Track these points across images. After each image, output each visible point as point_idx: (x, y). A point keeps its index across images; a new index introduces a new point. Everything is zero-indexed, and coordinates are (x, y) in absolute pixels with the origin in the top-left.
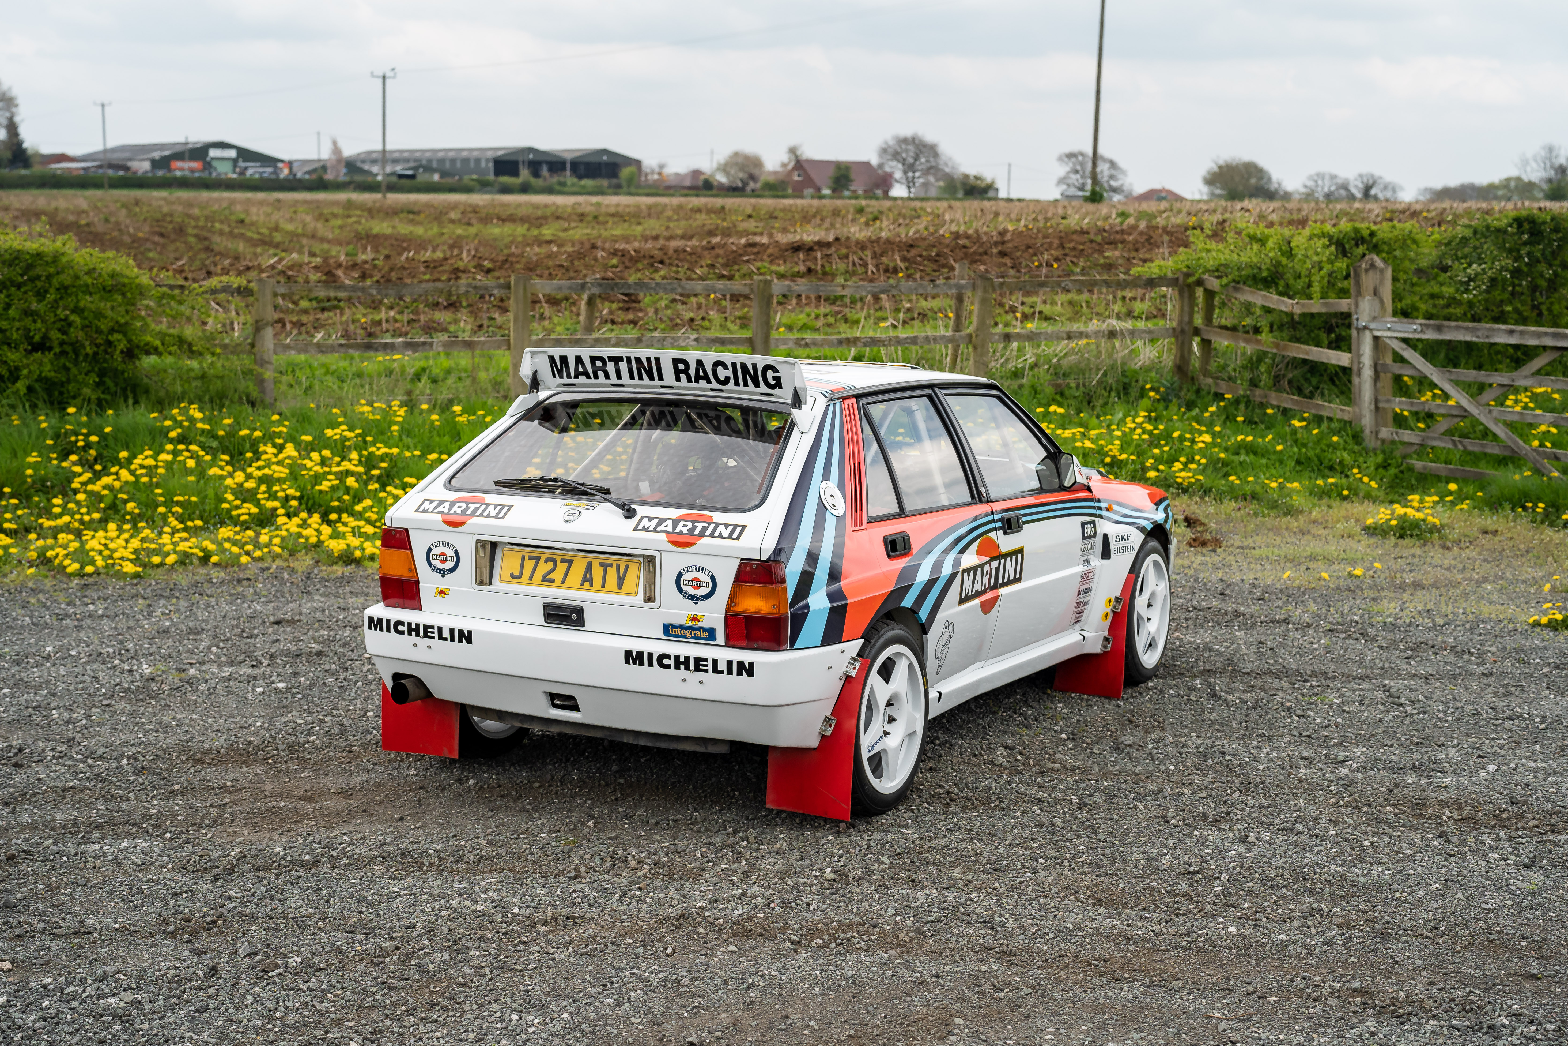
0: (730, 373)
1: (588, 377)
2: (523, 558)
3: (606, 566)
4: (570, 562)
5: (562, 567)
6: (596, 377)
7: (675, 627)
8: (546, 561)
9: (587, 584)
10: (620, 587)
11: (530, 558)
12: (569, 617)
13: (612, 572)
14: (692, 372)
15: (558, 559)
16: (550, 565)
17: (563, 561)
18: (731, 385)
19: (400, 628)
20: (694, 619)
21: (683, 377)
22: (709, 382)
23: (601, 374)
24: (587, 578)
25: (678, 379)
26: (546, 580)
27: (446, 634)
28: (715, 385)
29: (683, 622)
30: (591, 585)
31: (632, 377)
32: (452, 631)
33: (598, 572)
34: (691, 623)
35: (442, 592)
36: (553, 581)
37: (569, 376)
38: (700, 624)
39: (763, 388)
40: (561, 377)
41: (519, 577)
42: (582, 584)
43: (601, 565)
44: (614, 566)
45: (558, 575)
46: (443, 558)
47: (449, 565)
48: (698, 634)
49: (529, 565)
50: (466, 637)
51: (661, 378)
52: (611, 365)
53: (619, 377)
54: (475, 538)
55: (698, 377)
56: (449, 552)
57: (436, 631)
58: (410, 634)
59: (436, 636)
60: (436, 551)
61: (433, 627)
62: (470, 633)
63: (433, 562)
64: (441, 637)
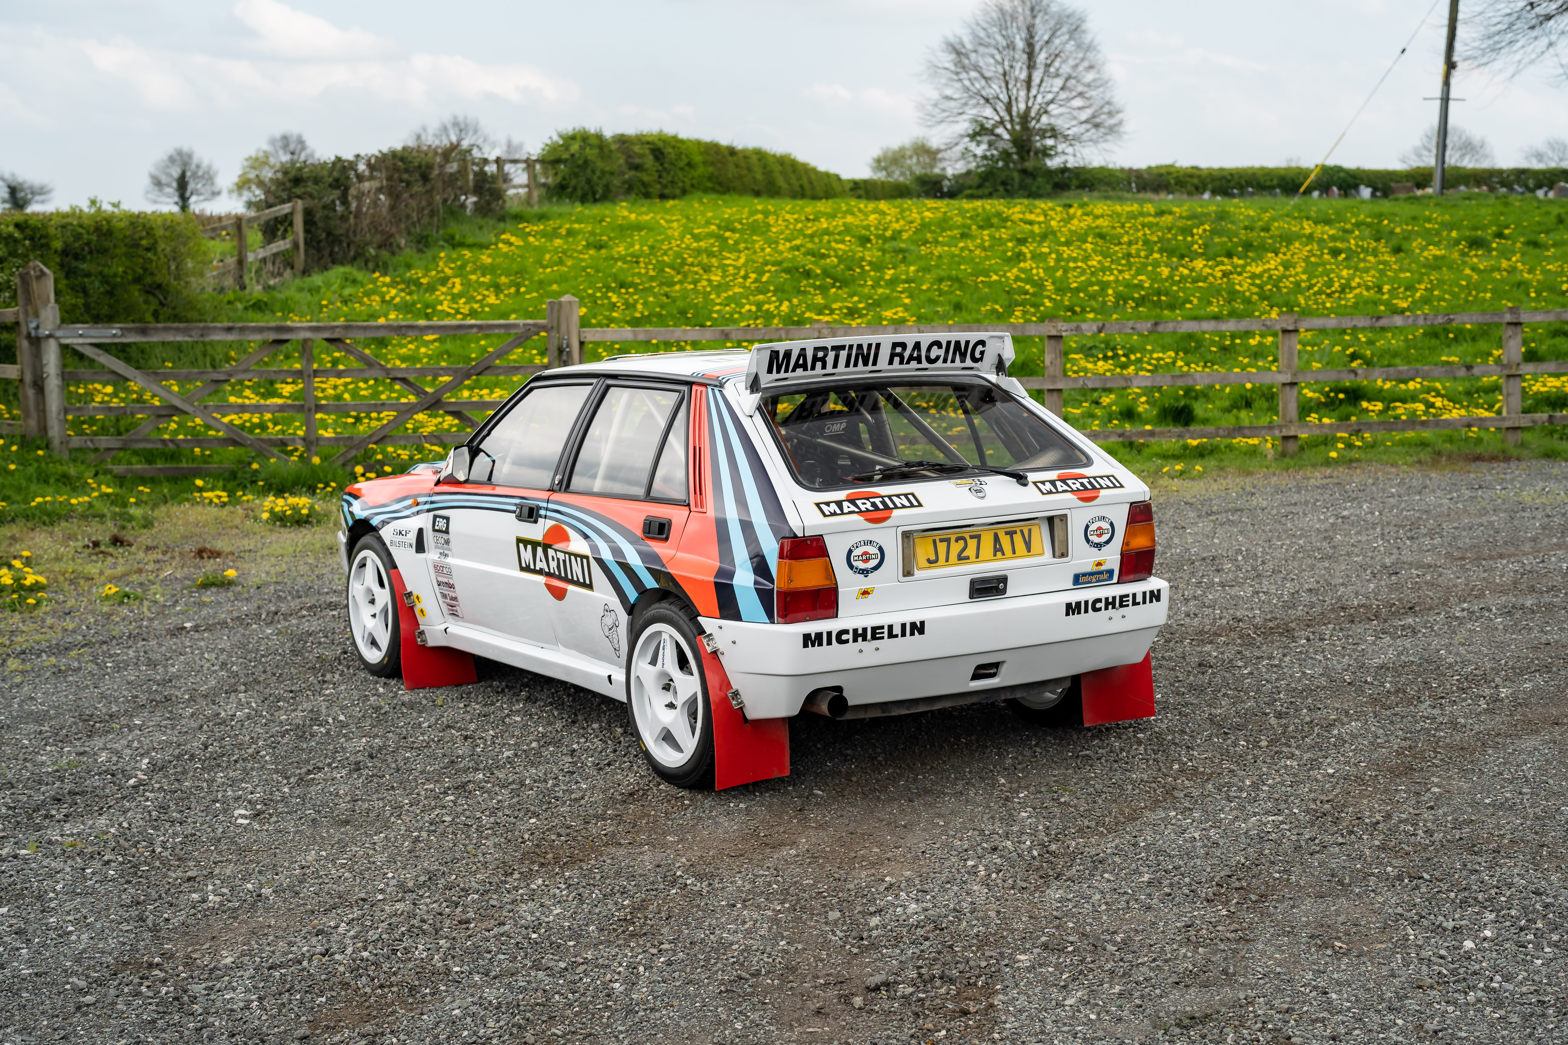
0: (942, 352)
1: (806, 369)
2: (934, 542)
3: (1011, 534)
4: (978, 537)
5: (972, 543)
6: (813, 368)
7: (1084, 575)
8: (957, 540)
9: (999, 554)
10: (1029, 550)
11: (942, 541)
12: (997, 588)
13: (1018, 538)
14: (907, 355)
15: (967, 536)
16: (961, 543)
17: (972, 537)
18: (940, 364)
19: (844, 637)
20: (1099, 564)
21: (897, 360)
22: (920, 362)
23: (819, 365)
24: (998, 549)
25: (891, 362)
26: (961, 558)
27: (897, 630)
28: (925, 364)
29: (1088, 569)
30: (1003, 555)
31: (847, 365)
32: (903, 626)
33: (1005, 541)
34: (1096, 569)
35: (865, 593)
36: (968, 558)
37: (787, 371)
38: (1102, 568)
39: (969, 363)
40: (778, 372)
41: (936, 561)
42: (995, 556)
43: (1007, 533)
44: (1018, 533)
45: (971, 552)
46: (866, 557)
47: (873, 563)
48: (1102, 577)
49: (942, 547)
50: (918, 628)
51: (874, 364)
52: (831, 355)
53: (835, 366)
54: (901, 530)
55: (911, 358)
56: (873, 550)
57: (886, 630)
58: (855, 640)
59: (886, 635)
60: (857, 552)
61: (882, 627)
62: (922, 623)
63: (855, 564)
64: (891, 635)
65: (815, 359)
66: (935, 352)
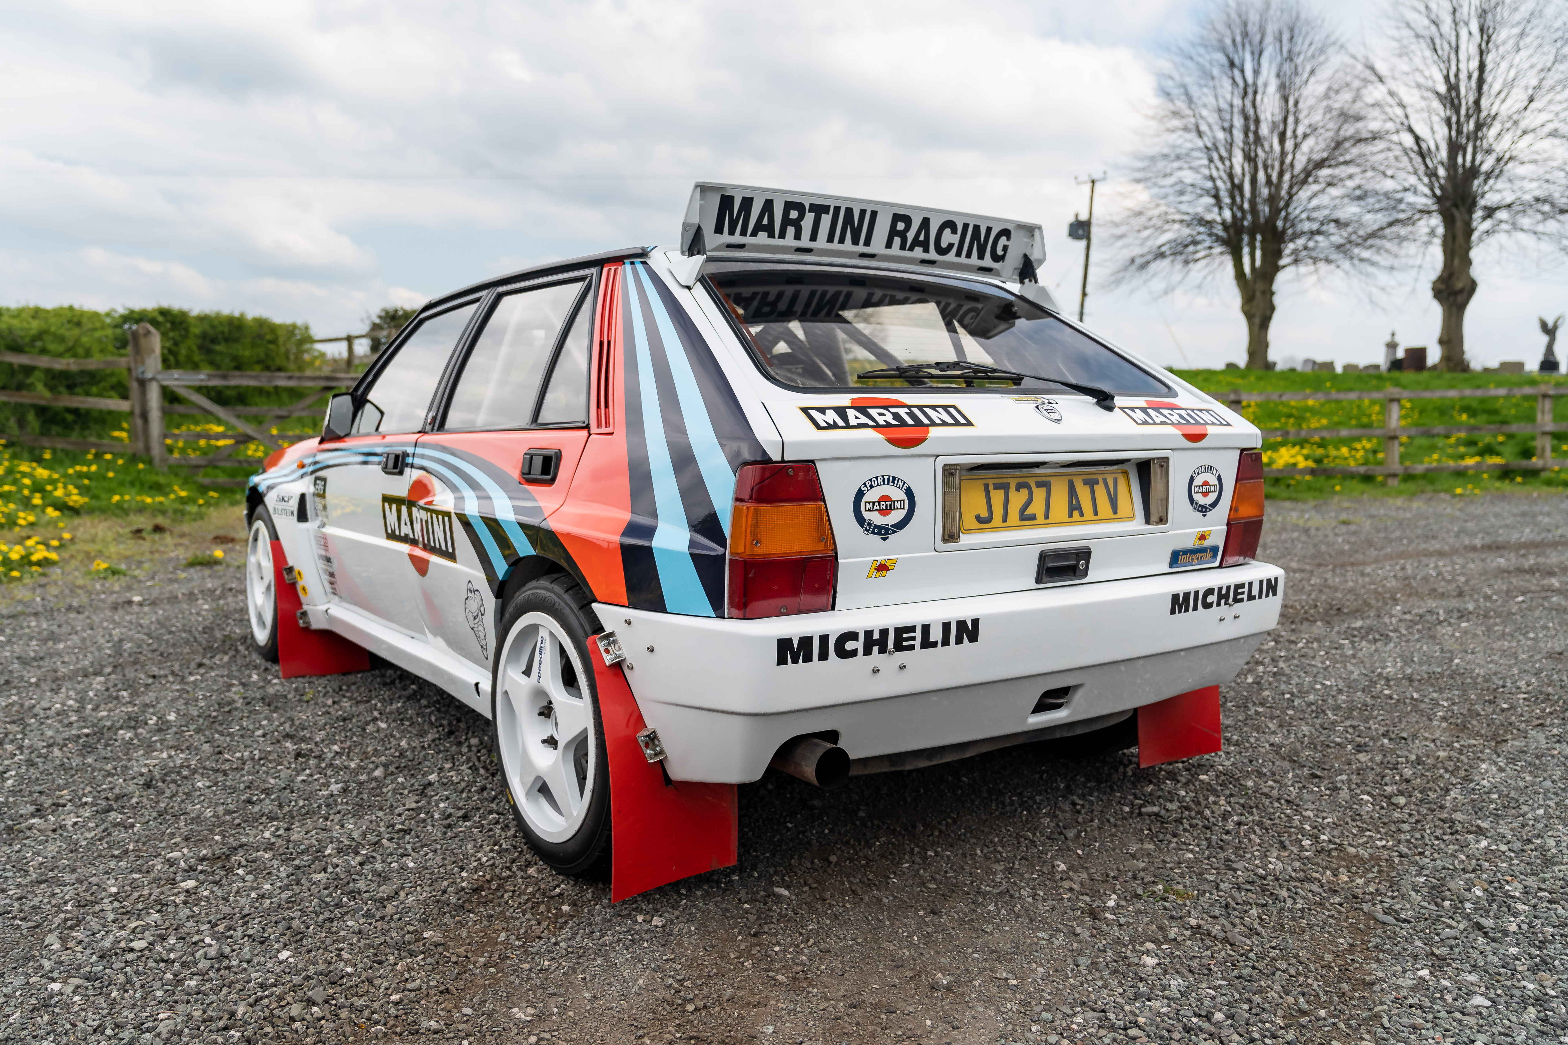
0: (955, 239)
1: (771, 235)
2: (987, 486)
3: (1091, 481)
4: (1048, 483)
5: (1039, 495)
6: (782, 235)
7: (1183, 552)
8: (1018, 488)
9: (1076, 513)
10: (1115, 510)
11: (997, 487)
12: (1075, 566)
13: (1100, 489)
14: (911, 235)
15: (1032, 481)
16: (1024, 492)
17: (1039, 485)
18: (951, 257)
19: (850, 646)
20: (1203, 537)
21: (897, 241)
22: (926, 250)
23: (791, 230)
24: (1074, 505)
25: (889, 245)
26: (1024, 517)
27: (936, 635)
28: (933, 255)
29: (1188, 544)
30: (1082, 515)
31: (830, 239)
32: (946, 626)
33: (1083, 493)
34: (1199, 544)
35: (882, 568)
36: (1033, 517)
37: (743, 233)
38: (1205, 542)
39: (988, 262)
40: (732, 232)
41: (989, 520)
42: (1071, 516)
43: (1086, 483)
44: (1101, 482)
45: (1037, 508)
46: (885, 505)
47: (896, 516)
48: (1204, 556)
49: (997, 497)
50: (969, 630)
51: (867, 243)
52: (809, 217)
53: (814, 237)
54: (942, 461)
55: (916, 243)
56: (896, 494)
57: (918, 634)
58: (867, 652)
59: (918, 642)
60: (872, 495)
61: (912, 629)
62: (976, 622)
63: (867, 516)
64: (927, 643)
65: (786, 221)
66: (948, 237)
